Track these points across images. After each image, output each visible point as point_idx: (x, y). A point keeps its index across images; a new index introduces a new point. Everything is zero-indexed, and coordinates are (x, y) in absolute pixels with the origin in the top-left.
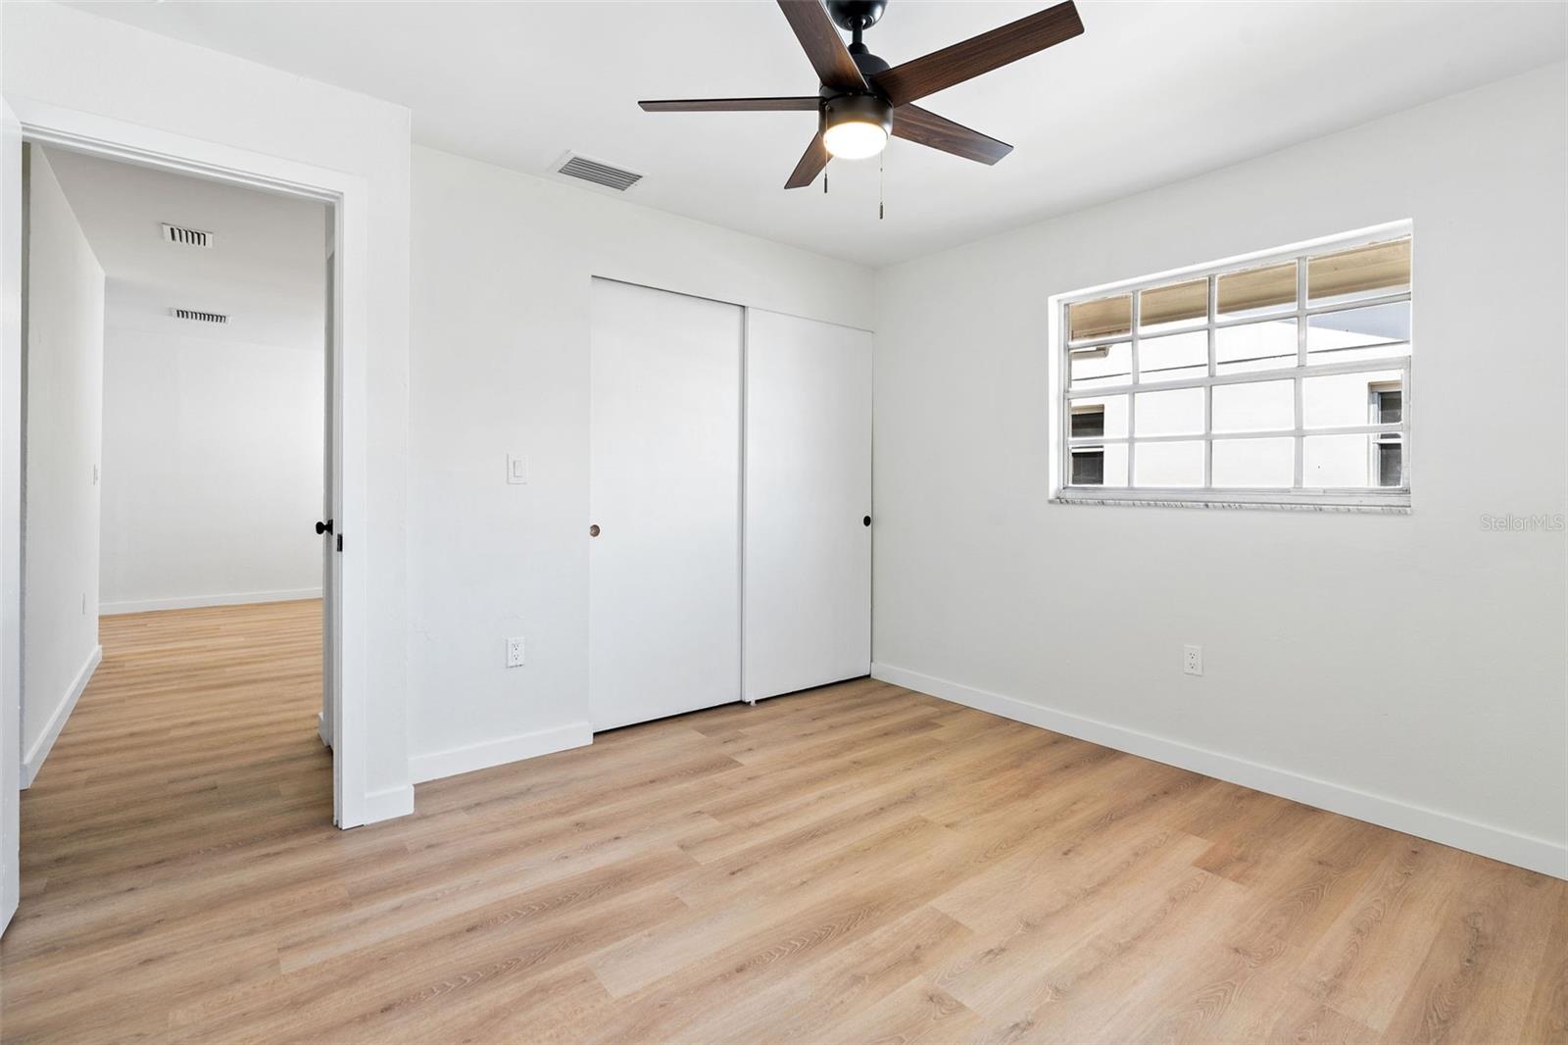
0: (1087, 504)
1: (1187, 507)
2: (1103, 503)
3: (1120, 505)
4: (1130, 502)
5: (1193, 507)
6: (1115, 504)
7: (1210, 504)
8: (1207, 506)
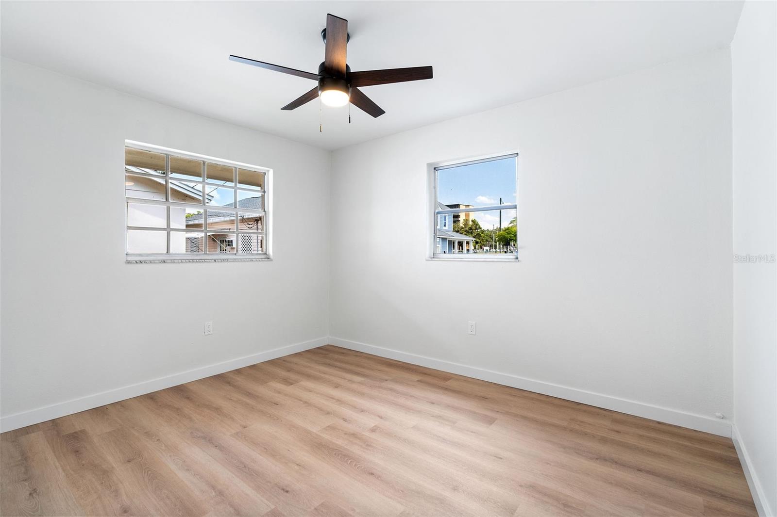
0: (155, 263)
1: (207, 262)
2: (165, 262)
3: (174, 262)
4: (181, 261)
5: (210, 262)
6: (172, 262)
7: (216, 260)
8: (215, 261)
